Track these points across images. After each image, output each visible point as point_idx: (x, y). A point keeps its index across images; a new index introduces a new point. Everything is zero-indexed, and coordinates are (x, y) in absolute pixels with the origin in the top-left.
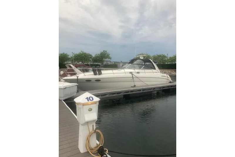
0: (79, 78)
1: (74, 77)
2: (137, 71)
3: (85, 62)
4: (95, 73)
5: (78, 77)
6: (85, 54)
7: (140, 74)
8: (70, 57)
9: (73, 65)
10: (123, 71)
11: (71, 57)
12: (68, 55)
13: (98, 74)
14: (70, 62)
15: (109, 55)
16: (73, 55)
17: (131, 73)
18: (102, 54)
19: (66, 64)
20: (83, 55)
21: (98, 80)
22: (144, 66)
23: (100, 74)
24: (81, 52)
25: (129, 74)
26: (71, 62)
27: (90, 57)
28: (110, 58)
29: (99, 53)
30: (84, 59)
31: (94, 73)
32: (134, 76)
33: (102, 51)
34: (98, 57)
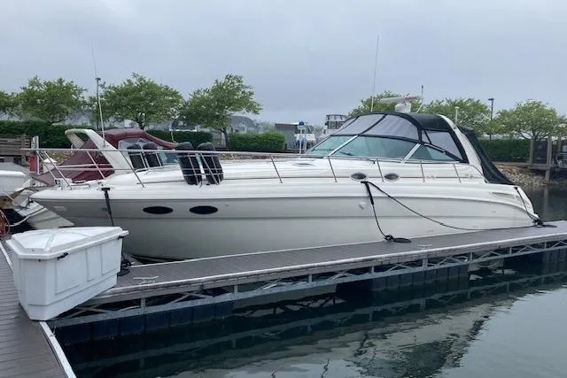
0: (113, 195)
1: (90, 191)
2: (388, 167)
3: (148, 121)
4: (192, 172)
5: (106, 190)
6: (152, 85)
7: (400, 181)
8: (87, 100)
9: (98, 131)
10: (321, 165)
11: (93, 100)
12: (80, 91)
13: (204, 177)
14: (84, 120)
15: (251, 94)
16: (101, 91)
17: (360, 176)
18: (219, 89)
19: (71, 127)
20: (140, 91)
21: (204, 210)
22: (418, 145)
23: (215, 177)
24: (134, 81)
25: (350, 180)
26: (92, 121)
27: (172, 101)
28: (253, 108)
29: (210, 85)
30: (148, 106)
31: (184, 172)
32: (375, 193)
33: (222, 80)
34: (203, 101)
